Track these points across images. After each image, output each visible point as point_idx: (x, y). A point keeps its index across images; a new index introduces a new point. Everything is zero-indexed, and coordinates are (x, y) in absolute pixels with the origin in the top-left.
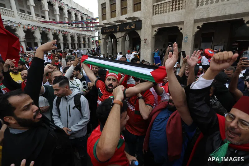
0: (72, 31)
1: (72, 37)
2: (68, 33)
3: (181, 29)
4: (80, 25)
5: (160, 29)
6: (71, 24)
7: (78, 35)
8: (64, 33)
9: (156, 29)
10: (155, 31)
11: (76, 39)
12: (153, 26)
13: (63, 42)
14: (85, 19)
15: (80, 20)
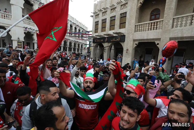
0: (71, 39)
1: (70, 43)
2: (68, 40)
3: (158, 44)
4: (77, 35)
5: (139, 43)
6: (71, 34)
7: (75, 42)
8: (65, 40)
9: (137, 43)
10: (136, 44)
11: (73, 44)
12: (134, 40)
13: (63, 46)
14: (81, 31)
15: (78, 32)
